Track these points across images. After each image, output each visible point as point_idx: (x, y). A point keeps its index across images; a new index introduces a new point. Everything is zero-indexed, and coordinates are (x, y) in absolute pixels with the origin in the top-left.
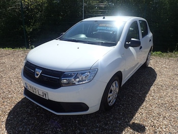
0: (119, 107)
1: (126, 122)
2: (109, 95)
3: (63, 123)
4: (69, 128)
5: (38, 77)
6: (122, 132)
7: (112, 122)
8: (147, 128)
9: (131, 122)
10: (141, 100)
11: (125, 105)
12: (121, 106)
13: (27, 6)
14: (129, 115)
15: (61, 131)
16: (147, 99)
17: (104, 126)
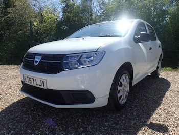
0: (132, 108)
1: (142, 122)
2: (119, 88)
3: (63, 122)
4: (71, 126)
5: (36, 64)
6: (138, 131)
7: (124, 122)
8: (170, 129)
9: (149, 122)
10: (158, 103)
11: (138, 107)
12: (133, 107)
13: (37, 31)
14: (145, 116)
15: (59, 129)
16: (163, 102)
17: (114, 125)
